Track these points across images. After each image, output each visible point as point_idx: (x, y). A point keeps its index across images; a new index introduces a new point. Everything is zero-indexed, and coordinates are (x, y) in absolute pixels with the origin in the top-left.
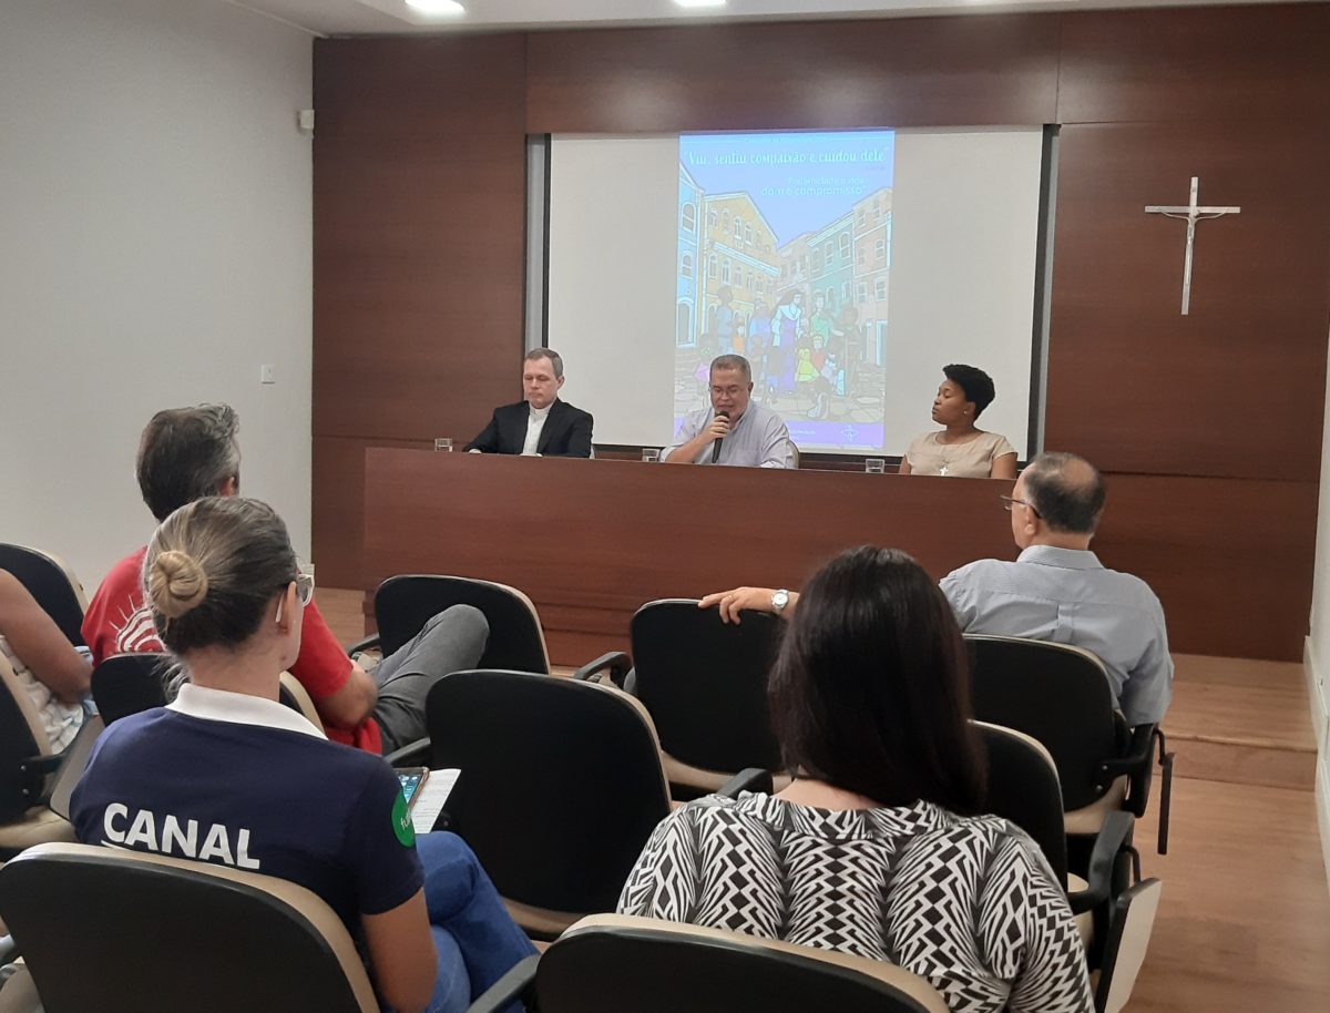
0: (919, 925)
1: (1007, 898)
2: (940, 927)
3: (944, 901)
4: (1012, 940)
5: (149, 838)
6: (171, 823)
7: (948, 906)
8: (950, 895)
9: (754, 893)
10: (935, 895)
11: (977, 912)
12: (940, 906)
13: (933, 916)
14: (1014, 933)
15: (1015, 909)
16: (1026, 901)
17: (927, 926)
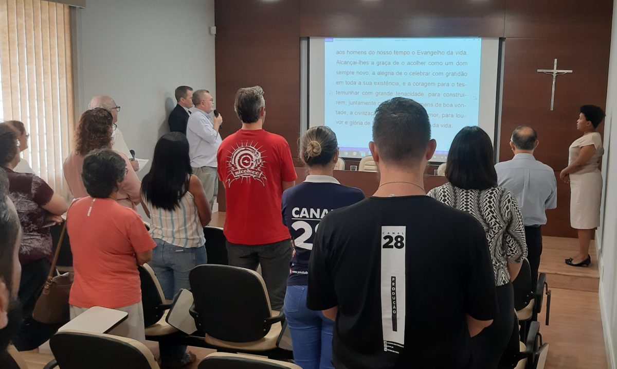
0: (486, 204)
1: (507, 200)
2: (491, 205)
3: (492, 199)
4: (507, 210)
5: (307, 215)
6: (312, 210)
7: (493, 200)
8: (494, 198)
9: (448, 198)
10: (490, 198)
11: (500, 202)
12: (491, 200)
13: (490, 202)
14: (507, 208)
15: (509, 203)
16: (511, 202)
17: (488, 204)
